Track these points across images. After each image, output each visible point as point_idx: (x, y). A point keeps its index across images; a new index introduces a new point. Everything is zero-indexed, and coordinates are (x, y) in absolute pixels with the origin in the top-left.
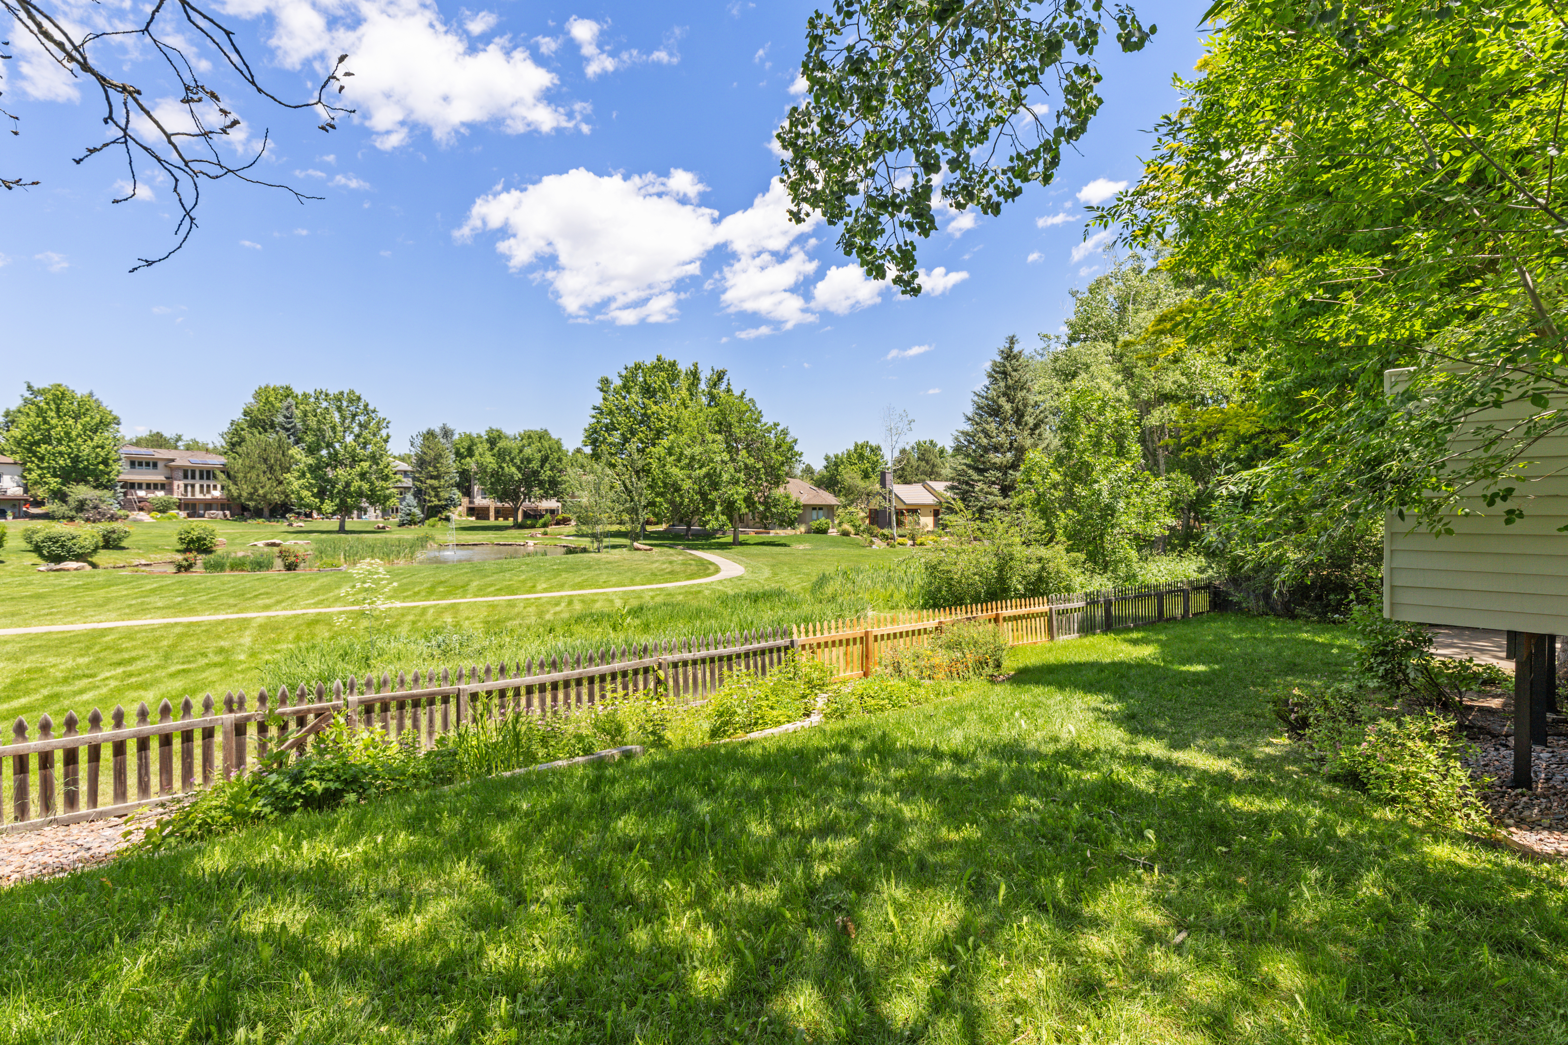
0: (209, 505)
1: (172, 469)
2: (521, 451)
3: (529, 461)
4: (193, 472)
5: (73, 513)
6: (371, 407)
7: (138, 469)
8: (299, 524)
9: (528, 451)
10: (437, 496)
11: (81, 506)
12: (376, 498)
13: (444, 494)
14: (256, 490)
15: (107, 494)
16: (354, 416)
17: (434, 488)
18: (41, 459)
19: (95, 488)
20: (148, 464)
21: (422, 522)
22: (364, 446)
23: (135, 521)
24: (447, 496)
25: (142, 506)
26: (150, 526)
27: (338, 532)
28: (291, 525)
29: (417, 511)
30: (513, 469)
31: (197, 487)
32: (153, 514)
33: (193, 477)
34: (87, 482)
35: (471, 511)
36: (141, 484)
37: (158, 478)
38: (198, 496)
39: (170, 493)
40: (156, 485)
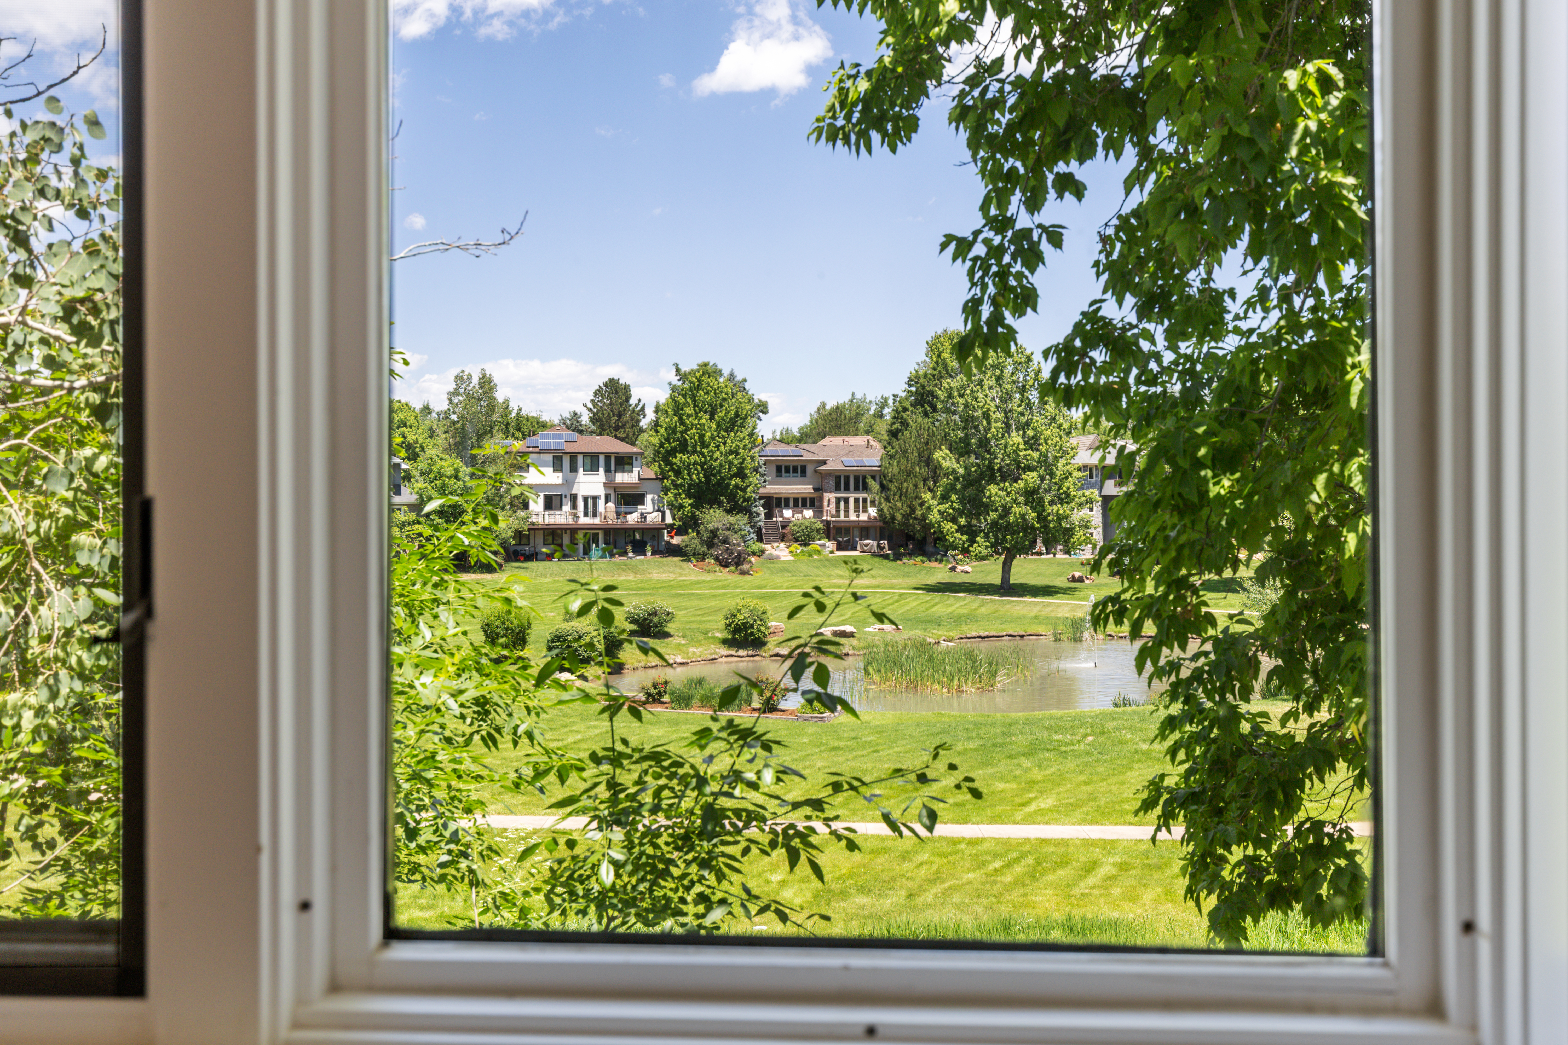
0: (865, 530)
1: (823, 476)
4: (847, 479)
5: (704, 549)
7: (785, 478)
11: (712, 540)
14: (913, 510)
15: (740, 520)
18: (678, 473)
19: (728, 512)
20: (795, 470)
23: (771, 558)
25: (783, 534)
26: (785, 569)
27: (1002, 590)
28: (953, 569)
31: (851, 501)
32: (794, 546)
33: (847, 489)
34: (720, 504)
36: (787, 500)
37: (805, 489)
38: (853, 517)
39: (819, 512)
40: (804, 500)
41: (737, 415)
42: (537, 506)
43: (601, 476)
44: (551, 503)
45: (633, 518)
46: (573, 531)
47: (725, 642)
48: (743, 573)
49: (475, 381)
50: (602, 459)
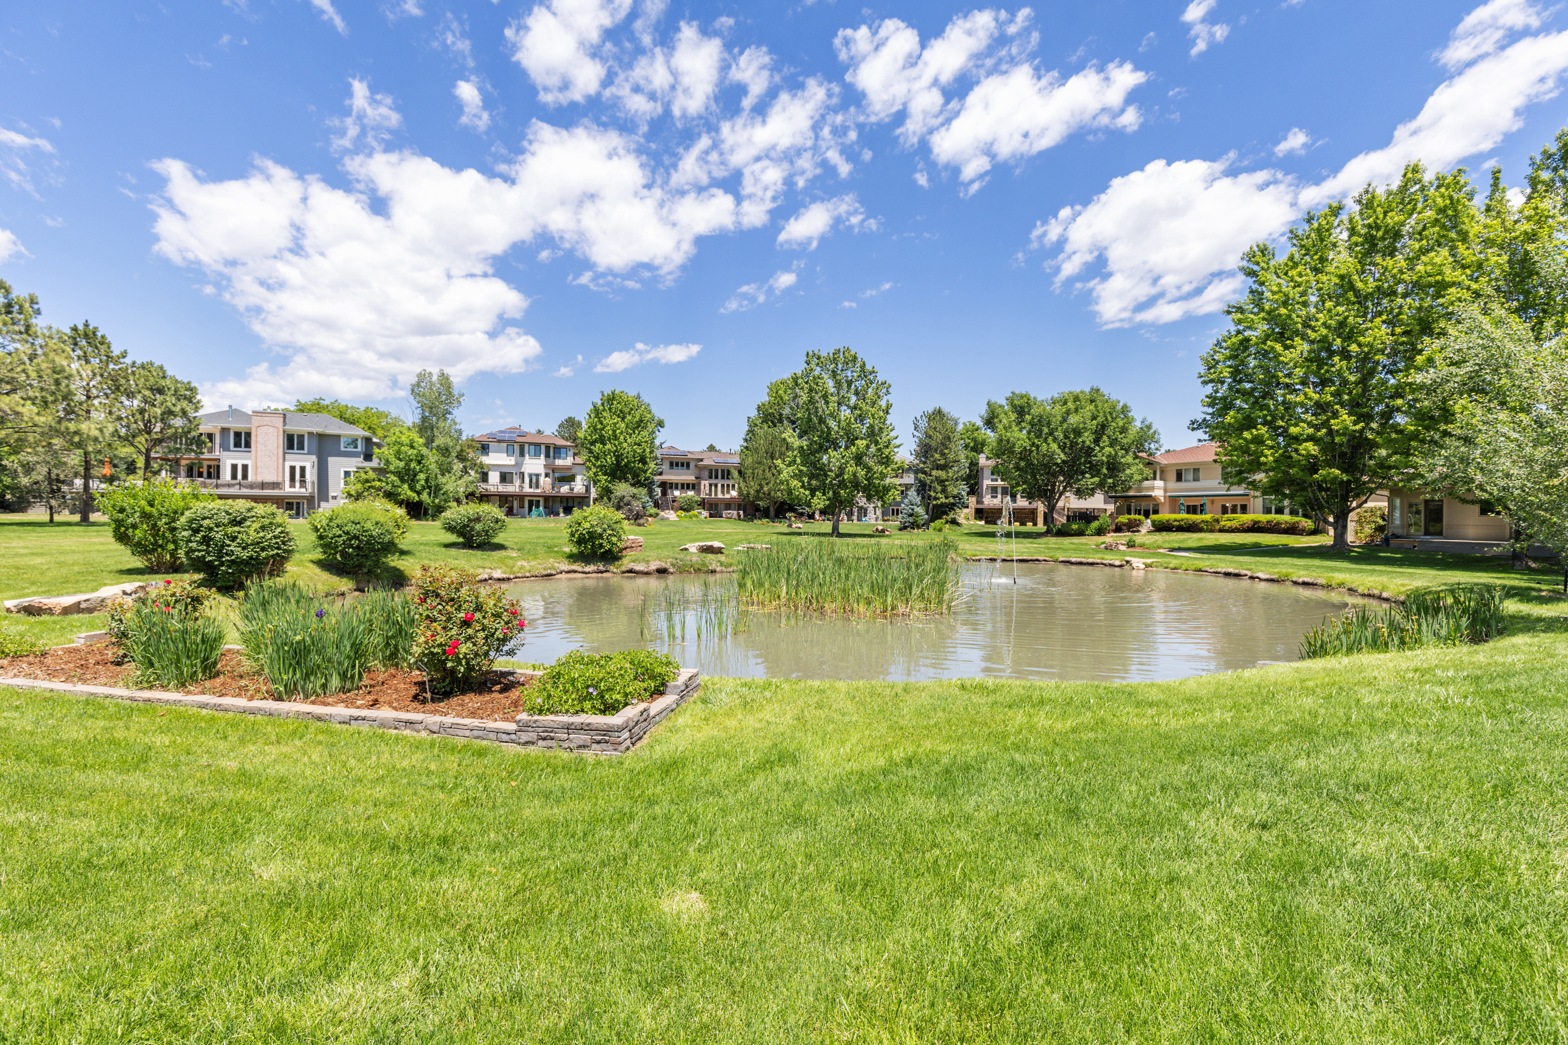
0: (728, 505)
1: (700, 469)
2: (1064, 420)
3: (1078, 432)
4: (717, 471)
6: (869, 367)
7: (675, 470)
8: (798, 525)
9: (1073, 419)
10: (944, 491)
11: (618, 502)
12: (875, 491)
13: (952, 490)
14: (762, 488)
15: (642, 493)
16: (849, 383)
17: (941, 482)
18: (597, 458)
19: (633, 485)
20: (682, 465)
21: (926, 524)
22: (861, 418)
23: (663, 519)
24: (955, 492)
25: (673, 505)
26: (673, 524)
27: (831, 535)
28: (790, 526)
29: (920, 510)
30: (1054, 446)
31: (719, 486)
32: (680, 512)
33: (716, 477)
34: (627, 480)
35: (980, 513)
36: (677, 484)
37: (690, 478)
38: (720, 496)
39: (698, 492)
40: (688, 485)
41: (641, 421)
42: (494, 477)
43: (542, 460)
44: (505, 478)
45: (565, 489)
46: (521, 497)
47: (572, 558)
48: (639, 525)
49: (435, 378)
50: (543, 448)
